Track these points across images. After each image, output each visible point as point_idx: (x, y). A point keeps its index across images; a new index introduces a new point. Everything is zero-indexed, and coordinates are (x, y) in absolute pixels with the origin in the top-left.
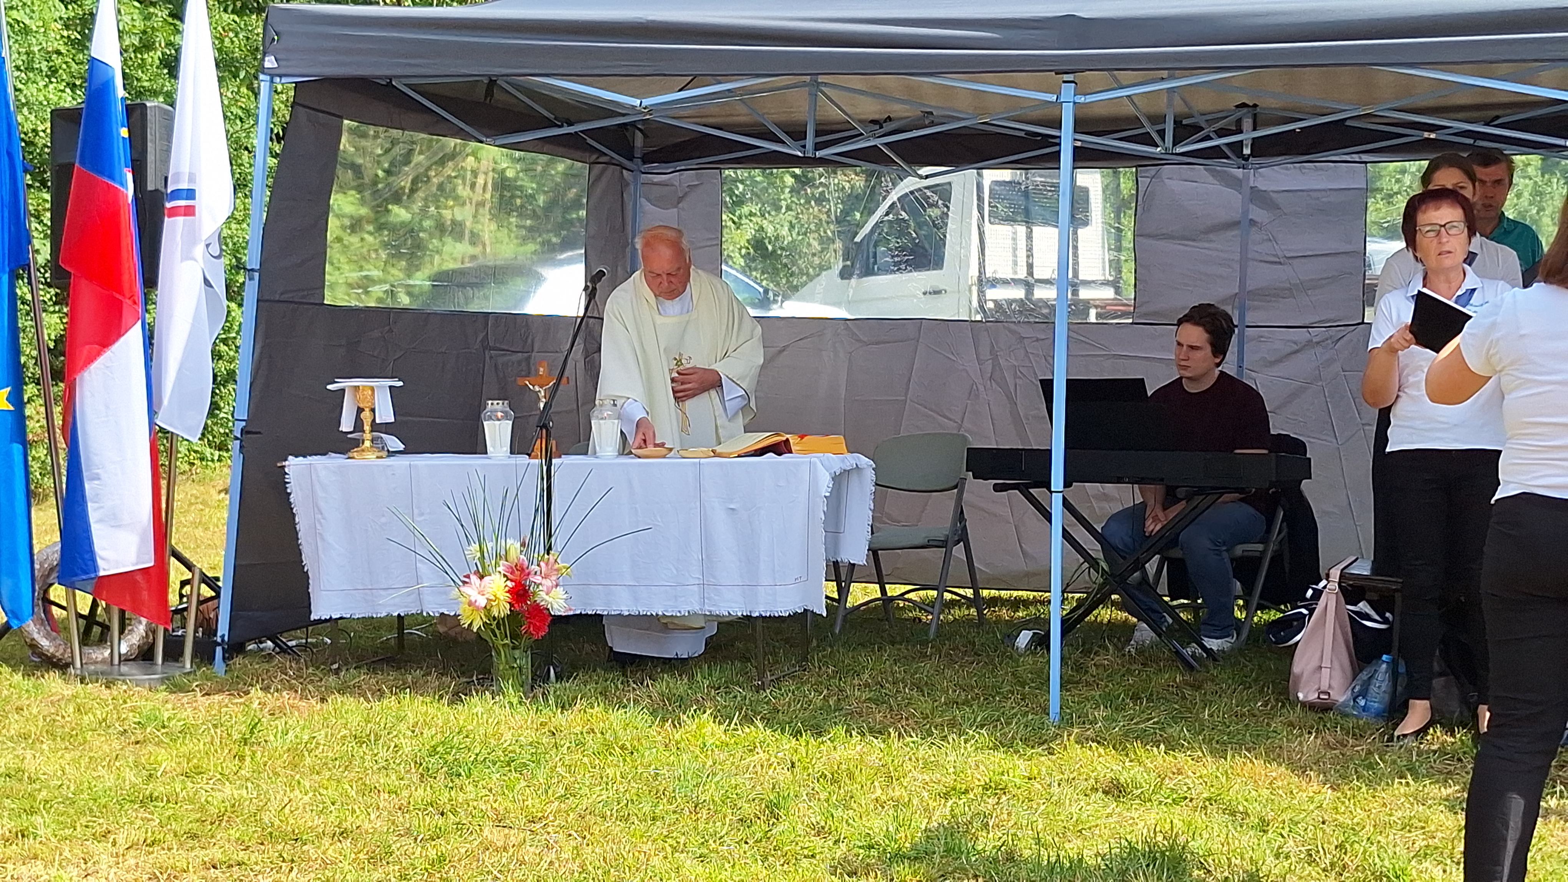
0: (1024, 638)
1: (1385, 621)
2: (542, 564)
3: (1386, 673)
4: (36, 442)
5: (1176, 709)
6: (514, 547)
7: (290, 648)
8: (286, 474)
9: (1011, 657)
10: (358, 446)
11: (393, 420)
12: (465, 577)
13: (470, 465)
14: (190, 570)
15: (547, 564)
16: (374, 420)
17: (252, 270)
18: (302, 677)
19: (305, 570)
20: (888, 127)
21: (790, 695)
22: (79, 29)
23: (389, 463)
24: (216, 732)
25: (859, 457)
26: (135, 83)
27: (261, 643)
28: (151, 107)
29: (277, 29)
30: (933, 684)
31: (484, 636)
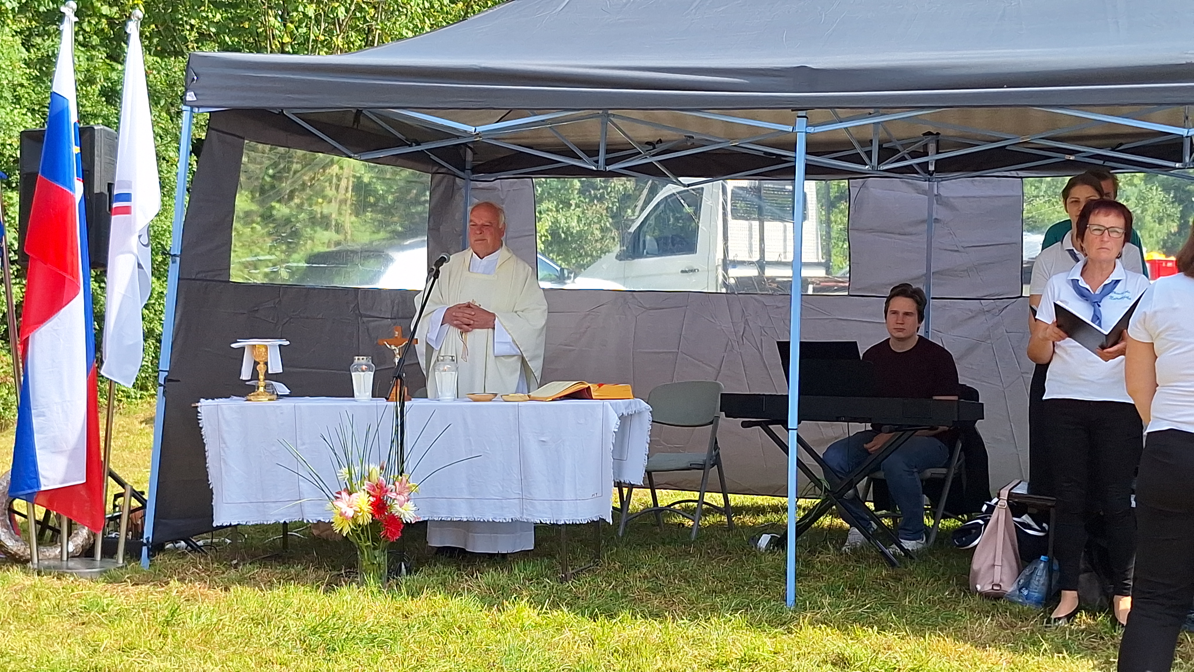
0: (765, 539)
1: (1043, 530)
2: (397, 484)
3: (1043, 570)
5: (883, 598)
6: (375, 469)
7: (200, 547)
8: (199, 412)
9: (755, 555)
10: (254, 391)
11: (281, 371)
12: (337, 493)
13: (340, 406)
14: (123, 487)
15: (400, 484)
16: (267, 371)
17: (174, 255)
18: (209, 570)
19: (211, 487)
20: (660, 148)
21: (587, 585)
22: (38, 67)
23: (278, 405)
24: (144, 615)
25: (640, 402)
26: (81, 108)
27: (177, 543)
28: (98, 130)
29: (197, 71)
30: (696, 577)
31: (351, 539)
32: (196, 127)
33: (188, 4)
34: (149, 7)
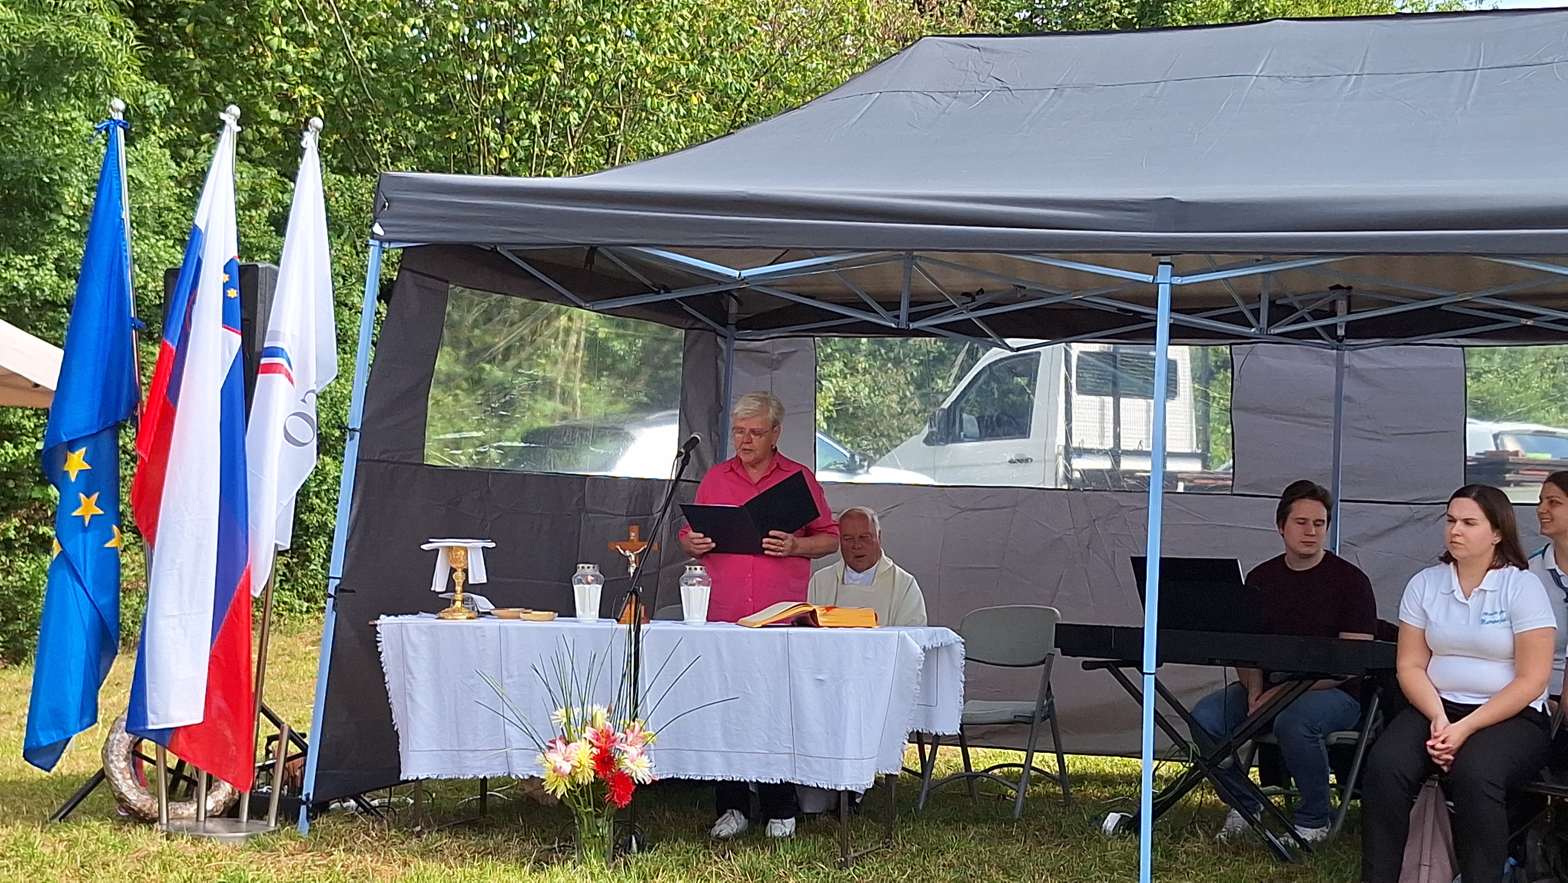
0: (1112, 820)
2: (628, 731)
4: (130, 591)
6: (600, 711)
7: (374, 808)
8: (378, 633)
9: (1099, 841)
10: (448, 607)
11: (485, 581)
12: (550, 742)
13: (559, 628)
14: (278, 726)
15: (632, 731)
16: (466, 581)
17: (354, 429)
18: (384, 839)
19: (396, 728)
20: (981, 300)
21: (874, 872)
23: (479, 624)
25: (948, 632)
26: (243, 239)
27: (344, 802)
28: (262, 266)
29: (388, 195)
30: (1019, 867)
31: (567, 803)
32: (387, 265)
33: (382, 109)
34: (332, 112)
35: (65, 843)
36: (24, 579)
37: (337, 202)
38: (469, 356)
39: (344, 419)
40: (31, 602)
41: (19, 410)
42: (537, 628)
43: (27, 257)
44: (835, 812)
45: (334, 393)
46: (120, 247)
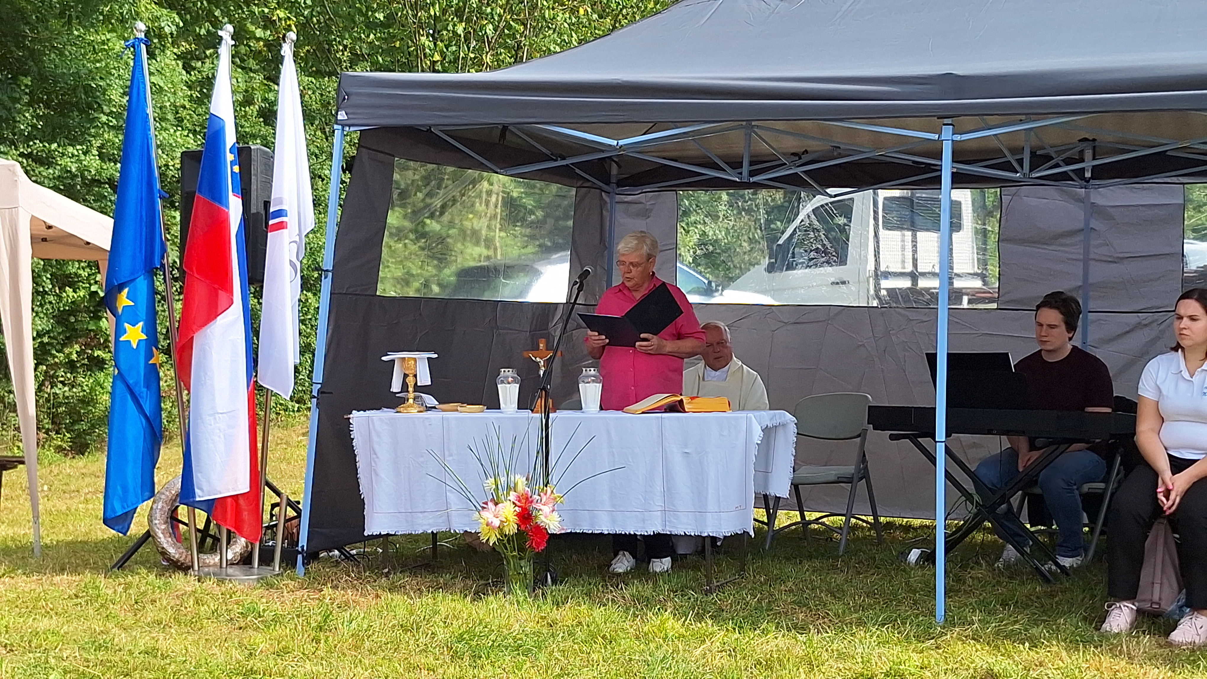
0: (914, 555)
2: (542, 494)
4: (164, 397)
5: (1037, 614)
6: (520, 480)
7: (352, 556)
8: (351, 424)
9: (904, 570)
10: (404, 403)
11: (430, 383)
12: (484, 503)
13: (487, 418)
14: (279, 496)
15: (545, 494)
16: (416, 383)
17: (327, 271)
18: (361, 578)
19: (362, 497)
20: (805, 158)
21: (732, 597)
22: (198, 89)
23: (427, 416)
24: (298, 621)
25: (784, 414)
26: (240, 129)
27: (330, 552)
28: (254, 149)
29: (347, 90)
30: (843, 591)
31: (498, 549)
32: (350, 145)
33: (341, 25)
34: (303, 28)
35: (123, 586)
36: (85, 391)
37: (311, 98)
38: (414, 212)
39: (321, 264)
40: (90, 408)
41: (77, 263)
42: (471, 418)
43: (78, 147)
44: (701, 552)
45: (312, 245)
46: (147, 135)
